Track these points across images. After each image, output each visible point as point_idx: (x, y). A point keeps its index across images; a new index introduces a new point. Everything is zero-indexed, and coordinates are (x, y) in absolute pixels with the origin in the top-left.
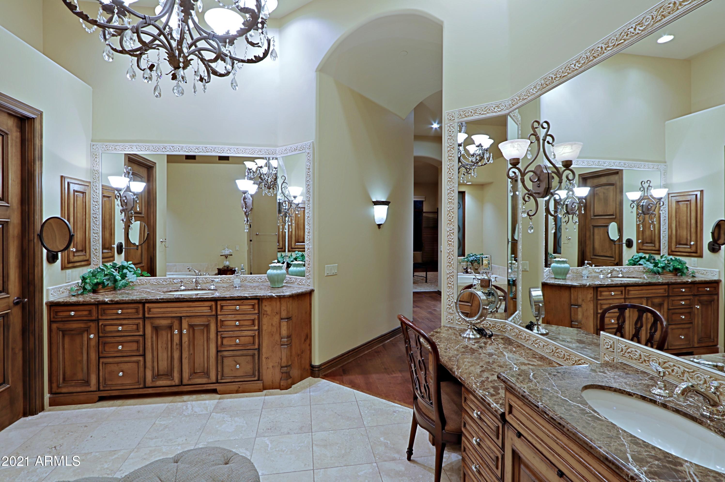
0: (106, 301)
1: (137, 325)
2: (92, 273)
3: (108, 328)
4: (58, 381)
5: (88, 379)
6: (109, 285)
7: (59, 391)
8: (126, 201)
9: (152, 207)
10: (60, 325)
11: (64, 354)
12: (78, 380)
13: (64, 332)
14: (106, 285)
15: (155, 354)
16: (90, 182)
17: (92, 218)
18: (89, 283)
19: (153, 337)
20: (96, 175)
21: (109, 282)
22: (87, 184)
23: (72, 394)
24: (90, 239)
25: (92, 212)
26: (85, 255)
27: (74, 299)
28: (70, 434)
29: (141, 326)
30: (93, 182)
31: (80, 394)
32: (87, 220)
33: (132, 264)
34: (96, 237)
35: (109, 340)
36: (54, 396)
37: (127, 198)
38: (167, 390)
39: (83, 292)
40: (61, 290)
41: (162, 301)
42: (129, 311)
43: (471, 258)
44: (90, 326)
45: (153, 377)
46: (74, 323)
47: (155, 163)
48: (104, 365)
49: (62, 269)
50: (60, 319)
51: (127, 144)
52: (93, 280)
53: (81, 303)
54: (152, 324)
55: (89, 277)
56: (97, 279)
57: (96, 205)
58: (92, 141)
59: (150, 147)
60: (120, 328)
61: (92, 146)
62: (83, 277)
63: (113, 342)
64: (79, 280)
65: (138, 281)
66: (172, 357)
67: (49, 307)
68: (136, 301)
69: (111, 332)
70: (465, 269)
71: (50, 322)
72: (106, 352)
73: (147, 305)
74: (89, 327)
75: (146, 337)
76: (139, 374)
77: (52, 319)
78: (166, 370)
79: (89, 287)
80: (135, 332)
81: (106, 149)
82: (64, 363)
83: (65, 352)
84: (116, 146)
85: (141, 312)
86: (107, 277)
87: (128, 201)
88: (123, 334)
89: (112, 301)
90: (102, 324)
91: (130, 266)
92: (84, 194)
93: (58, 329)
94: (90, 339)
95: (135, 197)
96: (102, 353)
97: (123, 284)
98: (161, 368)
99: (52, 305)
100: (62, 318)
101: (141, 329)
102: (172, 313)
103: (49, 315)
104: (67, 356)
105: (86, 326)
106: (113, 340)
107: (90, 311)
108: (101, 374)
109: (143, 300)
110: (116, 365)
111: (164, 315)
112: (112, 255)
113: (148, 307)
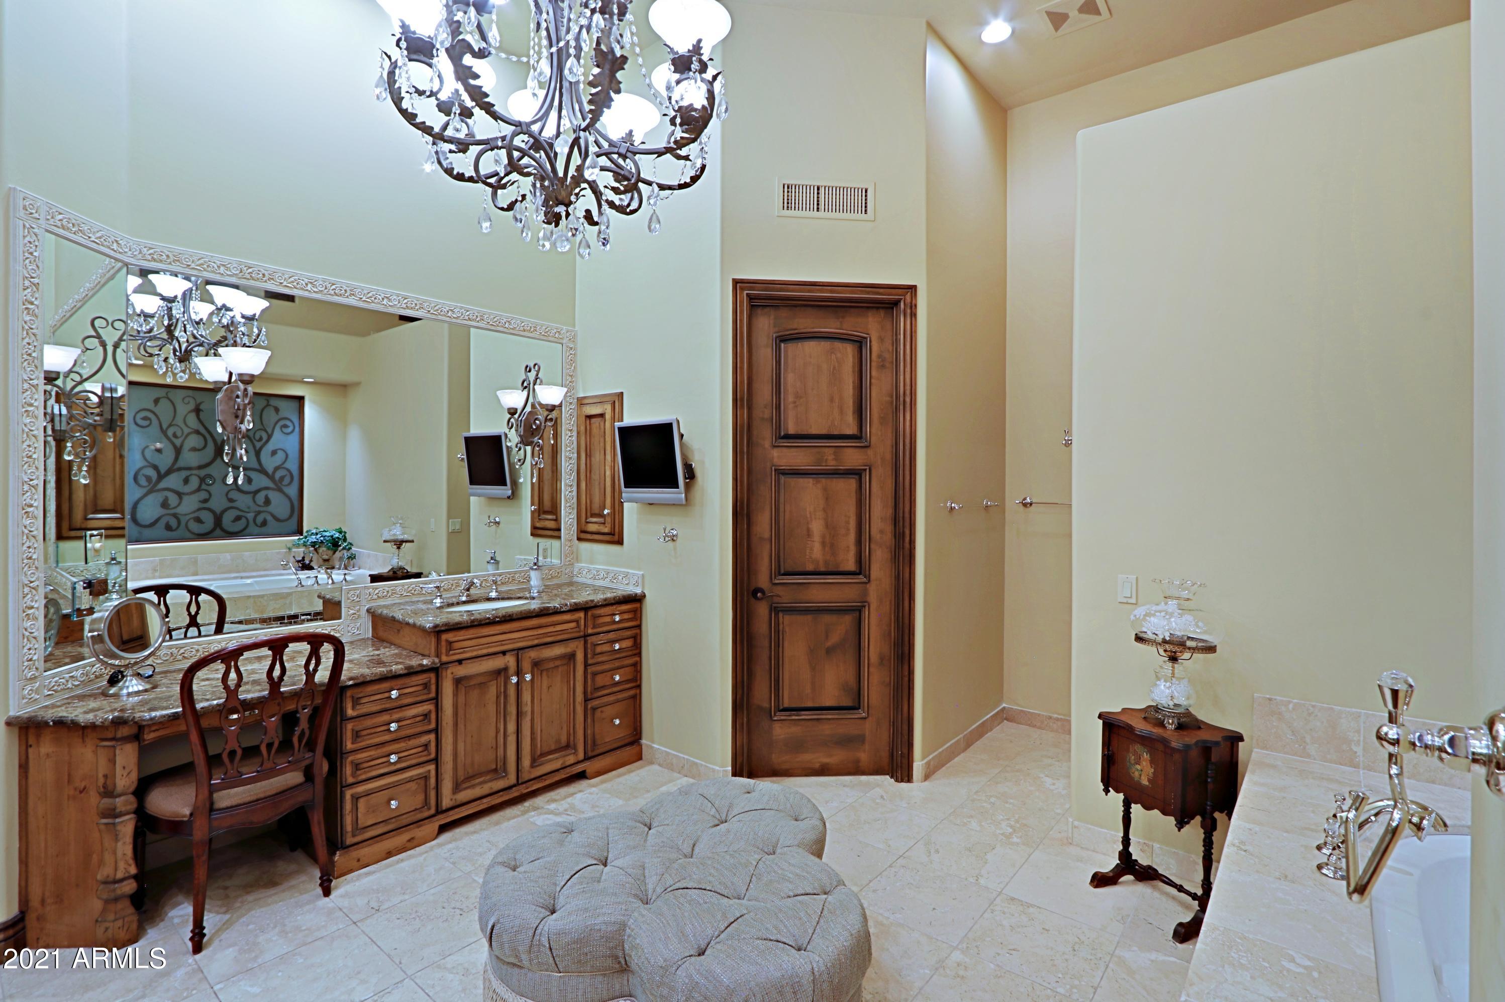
43: (313, 539)
70: (298, 561)
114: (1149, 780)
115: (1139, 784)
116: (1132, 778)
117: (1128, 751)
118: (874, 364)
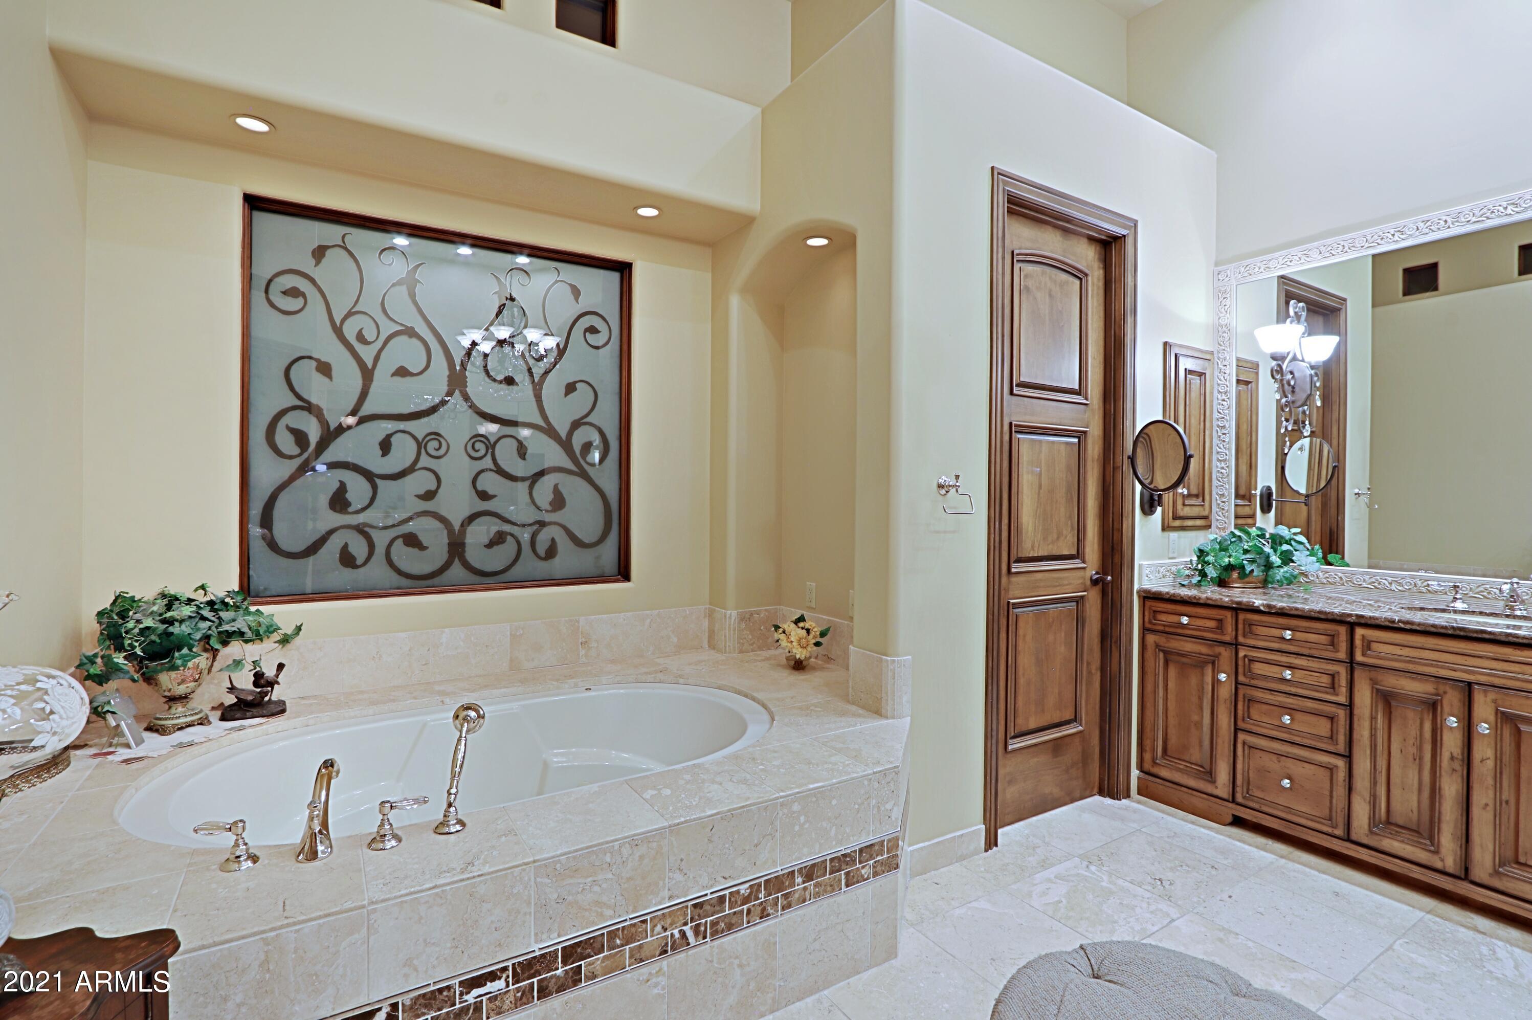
0: (1256, 604)
1: (1333, 676)
2: (1220, 543)
3: (1259, 668)
4: (1154, 750)
5: (1211, 769)
6: (1255, 574)
7: (1155, 770)
8: (1292, 383)
9: (1335, 407)
10: (1162, 640)
11: (1166, 699)
12: (1191, 763)
13: (1169, 656)
14: (1247, 572)
15: (1382, 764)
16: (1212, 353)
17: (1215, 428)
18: (1213, 564)
19: (1376, 718)
20: (1225, 335)
21: (1254, 567)
22: (1207, 357)
23: (1179, 787)
24: (1211, 474)
25: (1216, 415)
26: (1203, 506)
27: (1185, 592)
28: (1184, 867)
29: (1343, 681)
30: (1219, 352)
31: (1195, 793)
32: (1207, 433)
33: (1300, 533)
34: (1223, 468)
35: (1259, 694)
36: (1147, 777)
37: (1296, 374)
38: (1417, 873)
39: (1199, 581)
40: (1162, 570)
41: (1408, 627)
42: (1312, 637)
44: (1220, 654)
45: (1373, 821)
46: (1187, 641)
47: (1345, 300)
48: (1246, 747)
49: (1163, 529)
50: (1161, 628)
51: (1295, 250)
52: (1222, 558)
53: (1201, 601)
54: (1374, 682)
55: (1213, 550)
56: (1230, 556)
57: (1224, 400)
58: (1217, 264)
59: (1357, 241)
60: (1288, 674)
61: (1216, 274)
62: (1201, 551)
63: (1269, 702)
64: (1191, 555)
65: (1321, 574)
66: (1435, 791)
67: (1142, 600)
68: (1330, 617)
69: (1265, 677)
71: (1144, 630)
72: (1251, 722)
73: (1359, 632)
74: (1218, 656)
75: (1356, 712)
76: (1334, 801)
77: (1148, 625)
78: (1415, 816)
79: (1213, 572)
80: (1327, 693)
81: (1246, 274)
82: (1167, 717)
83: (1169, 697)
84: (1270, 260)
85: (1343, 646)
86: (1248, 556)
87: (1298, 382)
88: (1293, 690)
89: (1269, 606)
90: (1245, 656)
91: (1296, 538)
92: (1203, 377)
93: (1157, 645)
94: (1219, 681)
95: (1313, 372)
96: (1243, 720)
97: (1288, 575)
98: (1396, 805)
99: (1148, 597)
100: (1164, 626)
101: (1344, 690)
102: (1437, 666)
103: (1141, 616)
104: (1172, 705)
105: (1211, 653)
106: (1268, 697)
107: (1220, 621)
108: (1239, 766)
109: (1350, 615)
110: (1274, 757)
111: (1411, 667)
112: (1251, 513)
113: (1363, 636)
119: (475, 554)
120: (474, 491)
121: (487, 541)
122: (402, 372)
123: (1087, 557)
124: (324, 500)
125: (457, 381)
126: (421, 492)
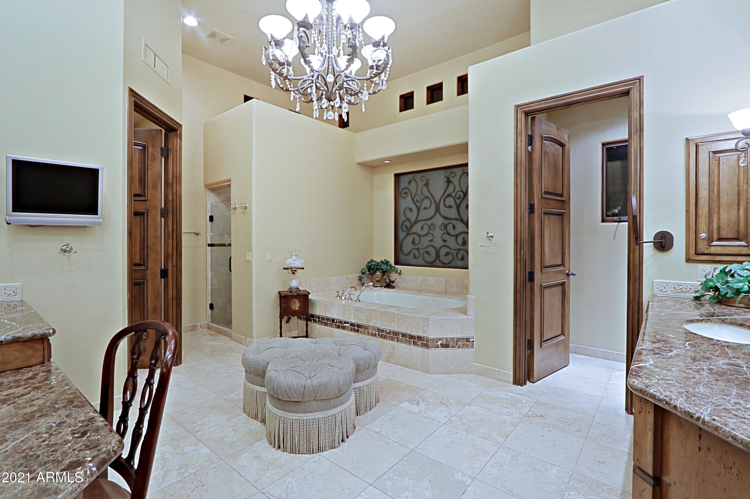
40: (680, 287)
114: (298, 308)
115: (296, 310)
116: (292, 310)
117: (291, 302)
118: (149, 158)
119: (442, 258)
120: (441, 240)
121: (445, 254)
122: (425, 208)
123: (566, 267)
124: (410, 242)
125: (438, 209)
126: (429, 240)
